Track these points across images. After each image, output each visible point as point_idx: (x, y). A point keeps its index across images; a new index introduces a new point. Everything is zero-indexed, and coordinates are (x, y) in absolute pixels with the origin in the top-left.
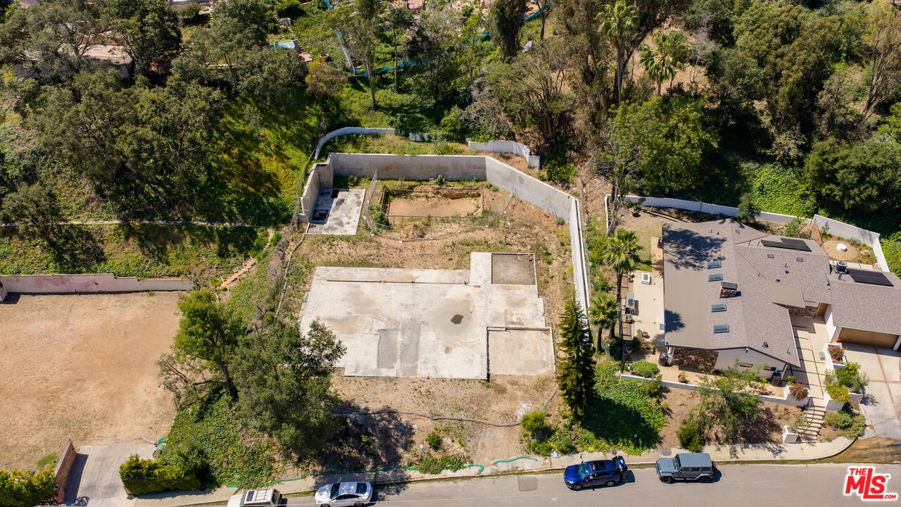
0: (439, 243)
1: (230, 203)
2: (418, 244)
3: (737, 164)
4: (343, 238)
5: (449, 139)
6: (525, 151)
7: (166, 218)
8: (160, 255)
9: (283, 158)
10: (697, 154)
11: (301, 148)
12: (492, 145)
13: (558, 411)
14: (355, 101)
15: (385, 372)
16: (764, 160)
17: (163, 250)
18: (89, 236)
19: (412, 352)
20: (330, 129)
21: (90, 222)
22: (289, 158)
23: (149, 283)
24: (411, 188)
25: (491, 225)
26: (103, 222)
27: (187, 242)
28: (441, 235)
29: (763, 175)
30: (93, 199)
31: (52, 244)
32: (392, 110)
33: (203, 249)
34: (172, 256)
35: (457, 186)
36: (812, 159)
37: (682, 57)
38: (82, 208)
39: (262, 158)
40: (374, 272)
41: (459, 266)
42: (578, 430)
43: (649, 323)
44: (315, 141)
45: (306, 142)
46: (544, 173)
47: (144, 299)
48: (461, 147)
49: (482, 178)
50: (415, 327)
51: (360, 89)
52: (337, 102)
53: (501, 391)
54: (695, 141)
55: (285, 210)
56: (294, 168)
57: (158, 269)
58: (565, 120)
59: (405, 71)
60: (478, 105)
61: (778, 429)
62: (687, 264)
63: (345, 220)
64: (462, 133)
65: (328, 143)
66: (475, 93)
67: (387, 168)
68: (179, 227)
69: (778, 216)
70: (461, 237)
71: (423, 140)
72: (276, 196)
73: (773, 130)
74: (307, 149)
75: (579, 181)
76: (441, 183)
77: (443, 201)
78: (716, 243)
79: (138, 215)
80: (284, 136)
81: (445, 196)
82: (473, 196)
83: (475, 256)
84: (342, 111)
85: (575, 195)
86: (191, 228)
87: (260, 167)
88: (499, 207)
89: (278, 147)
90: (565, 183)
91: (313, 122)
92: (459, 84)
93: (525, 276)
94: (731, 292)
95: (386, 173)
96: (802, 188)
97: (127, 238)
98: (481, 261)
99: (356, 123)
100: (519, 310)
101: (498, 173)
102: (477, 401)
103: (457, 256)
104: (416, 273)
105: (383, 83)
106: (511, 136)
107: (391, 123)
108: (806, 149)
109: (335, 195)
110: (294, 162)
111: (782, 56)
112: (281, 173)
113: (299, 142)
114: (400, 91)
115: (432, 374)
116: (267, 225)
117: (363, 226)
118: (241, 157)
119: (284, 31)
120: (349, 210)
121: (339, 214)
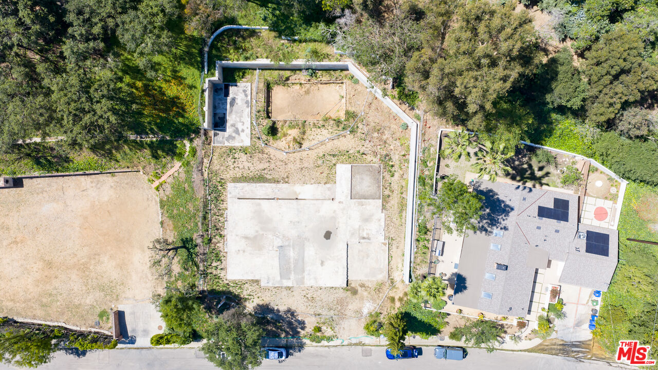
0: (313, 155)
1: (149, 123)
2: (297, 155)
4: (241, 149)
8: (110, 157)
9: (180, 80)
11: (192, 65)
15: (285, 283)
17: (110, 154)
18: (53, 149)
19: (300, 265)
22: (185, 79)
24: (287, 79)
25: (352, 132)
27: (127, 149)
28: (314, 145)
35: (325, 76)
39: (164, 84)
41: (328, 181)
44: (201, 53)
46: (396, 93)
47: (109, 180)
48: (327, 48)
50: (301, 243)
53: (355, 292)
55: (193, 124)
56: (191, 87)
57: (112, 164)
63: (240, 127)
65: (212, 47)
70: (329, 146)
72: (183, 117)
74: (197, 62)
75: (421, 107)
76: (311, 75)
80: (175, 57)
83: (340, 169)
85: (417, 117)
86: (126, 141)
87: (163, 94)
89: (175, 71)
93: (374, 188)
98: (343, 174)
100: (368, 226)
102: (341, 302)
103: (328, 168)
104: (298, 188)
107: (265, 19)
110: (189, 81)
112: (182, 95)
113: (189, 58)
115: (315, 285)
116: (182, 137)
117: (254, 134)
118: (146, 89)
120: (241, 114)
121: (234, 118)
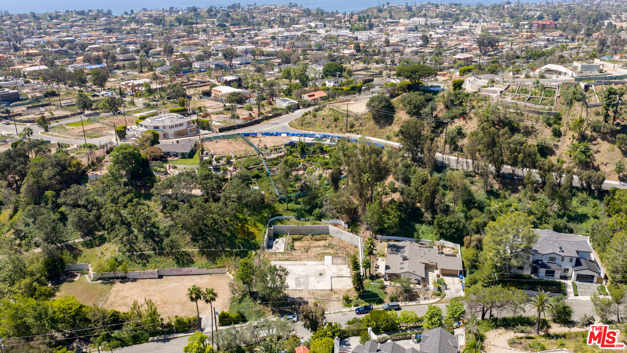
0: (313, 254)
1: (238, 242)
2: (306, 254)
3: (414, 225)
4: (279, 253)
5: (316, 220)
6: (343, 223)
7: (216, 249)
8: (214, 261)
9: (256, 227)
10: (397, 220)
11: (262, 224)
12: (331, 221)
13: (353, 295)
14: (280, 208)
15: (298, 288)
16: (422, 222)
17: (215, 259)
18: (189, 255)
19: (307, 283)
20: (272, 217)
21: (189, 250)
22: (258, 227)
23: (210, 271)
24: (302, 237)
25: (331, 248)
26: (193, 250)
27: (224, 257)
28: (313, 252)
29: (424, 227)
30: (189, 242)
31: (176, 258)
32: (293, 210)
33: (229, 259)
34: (218, 261)
35: (318, 237)
36: (436, 222)
37: (394, 190)
38: (186, 244)
39: (249, 227)
40: (292, 262)
41: (320, 260)
42: (359, 300)
43: (382, 271)
44: (267, 222)
45: (265, 222)
46: (350, 230)
47: (208, 276)
48: (320, 222)
49: (328, 233)
50: (307, 277)
51: (282, 203)
52: (274, 208)
53: (336, 293)
54: (396, 215)
55: (258, 244)
56: (260, 230)
57: (213, 266)
58: (355, 210)
59: (299, 196)
60: (325, 207)
61: (419, 296)
62: (393, 253)
63: (279, 248)
64: (320, 217)
65: (271, 222)
66: (324, 203)
67: (293, 230)
68: (221, 251)
69: (426, 240)
70: (321, 252)
71: (306, 221)
72: (254, 240)
73: (423, 210)
74: (265, 224)
75: (361, 232)
76: (313, 235)
77: (314, 242)
78: (403, 247)
79: (206, 248)
80: (256, 219)
81: (314, 240)
82: (325, 240)
83: (326, 257)
84: (276, 211)
85: (361, 236)
86: (225, 252)
87: (249, 230)
88: (334, 243)
89: (254, 223)
90: (357, 233)
91: (266, 215)
92: (318, 201)
93: (344, 263)
94: (405, 259)
95: (293, 232)
96: (435, 231)
97: (202, 255)
98: (328, 259)
99: (281, 215)
100: (342, 272)
101: (333, 231)
102: (329, 295)
103: (320, 257)
104: (306, 262)
105: (290, 201)
106: (338, 218)
107: (294, 215)
108: (433, 218)
109: (274, 240)
110: (260, 228)
111: (422, 188)
112: (256, 232)
113: (261, 221)
114: (296, 204)
115: (314, 289)
116: (252, 249)
117: (286, 249)
118: (242, 227)
119: (255, 183)
120: (280, 245)
121: (277, 245)
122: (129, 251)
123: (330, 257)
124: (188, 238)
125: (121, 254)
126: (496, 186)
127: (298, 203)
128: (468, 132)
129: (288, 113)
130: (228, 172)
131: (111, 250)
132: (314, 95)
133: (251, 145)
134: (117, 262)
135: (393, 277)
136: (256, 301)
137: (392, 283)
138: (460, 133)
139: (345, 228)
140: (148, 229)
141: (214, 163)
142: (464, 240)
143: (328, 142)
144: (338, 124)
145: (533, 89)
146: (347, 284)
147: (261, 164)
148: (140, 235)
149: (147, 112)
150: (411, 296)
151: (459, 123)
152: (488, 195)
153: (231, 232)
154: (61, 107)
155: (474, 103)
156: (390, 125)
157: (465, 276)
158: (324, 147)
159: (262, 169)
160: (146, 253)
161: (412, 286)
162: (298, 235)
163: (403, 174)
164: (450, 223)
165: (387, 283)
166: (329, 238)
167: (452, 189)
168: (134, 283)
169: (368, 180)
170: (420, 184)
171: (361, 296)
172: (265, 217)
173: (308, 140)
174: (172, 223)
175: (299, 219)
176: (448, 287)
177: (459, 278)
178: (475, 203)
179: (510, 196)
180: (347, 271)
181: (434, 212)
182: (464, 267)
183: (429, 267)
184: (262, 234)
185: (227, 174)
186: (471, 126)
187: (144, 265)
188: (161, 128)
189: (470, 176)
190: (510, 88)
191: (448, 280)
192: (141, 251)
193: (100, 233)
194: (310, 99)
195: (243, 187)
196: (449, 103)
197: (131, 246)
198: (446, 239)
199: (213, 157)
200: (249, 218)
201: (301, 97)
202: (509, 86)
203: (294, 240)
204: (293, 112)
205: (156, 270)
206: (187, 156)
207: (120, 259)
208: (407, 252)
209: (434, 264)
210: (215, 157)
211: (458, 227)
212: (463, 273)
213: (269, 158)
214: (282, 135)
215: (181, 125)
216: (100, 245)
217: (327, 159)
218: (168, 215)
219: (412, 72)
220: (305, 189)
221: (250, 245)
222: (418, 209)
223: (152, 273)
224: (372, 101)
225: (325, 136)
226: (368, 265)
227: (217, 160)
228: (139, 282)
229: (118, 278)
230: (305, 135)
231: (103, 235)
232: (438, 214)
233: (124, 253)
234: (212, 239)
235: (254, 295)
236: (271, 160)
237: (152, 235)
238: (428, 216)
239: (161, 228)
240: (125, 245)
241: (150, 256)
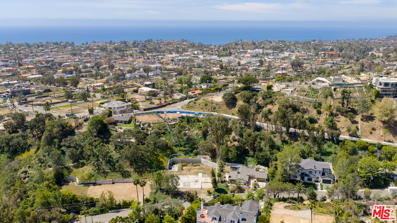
0: (193, 172)
1: (154, 166)
2: (189, 172)
3: (245, 158)
4: (175, 171)
5: (194, 156)
6: (208, 157)
7: (142, 169)
9: (164, 159)
10: (235, 154)
12: (202, 156)
13: (212, 190)
14: (176, 149)
15: (185, 187)
16: (249, 156)
17: (142, 174)
18: (128, 172)
19: (189, 185)
20: (172, 154)
21: (129, 170)
24: (187, 164)
25: (202, 169)
26: (131, 170)
27: (146, 173)
28: (192, 171)
29: (249, 159)
30: (129, 166)
31: (122, 173)
32: (183, 151)
33: (149, 174)
34: (143, 176)
35: (196, 164)
36: (255, 156)
37: (235, 140)
38: (127, 167)
39: (160, 158)
40: (181, 176)
41: (196, 175)
42: (215, 192)
43: (227, 179)
44: (169, 156)
45: (167, 156)
46: (212, 160)
48: (196, 157)
49: (200, 162)
50: (189, 182)
51: (177, 147)
52: (172, 149)
53: (204, 189)
54: (235, 152)
55: (164, 167)
58: (215, 150)
59: (185, 144)
60: (200, 149)
61: (245, 191)
62: (233, 171)
64: (196, 154)
65: (171, 156)
66: (199, 147)
67: (182, 161)
68: (145, 170)
69: (250, 165)
70: (197, 171)
71: (189, 156)
72: (162, 165)
73: (249, 150)
75: (218, 161)
76: (193, 163)
77: (193, 167)
78: (239, 168)
79: (137, 169)
80: (164, 155)
81: (193, 166)
82: (199, 166)
84: (174, 151)
85: (217, 164)
86: (147, 170)
87: (160, 160)
88: (204, 167)
89: (162, 156)
90: (215, 162)
91: (168, 153)
92: (196, 146)
93: (208, 176)
94: (239, 173)
95: (182, 162)
96: (255, 161)
97: (135, 172)
98: (200, 175)
99: (176, 153)
100: (207, 180)
101: (203, 161)
102: (200, 190)
103: (196, 174)
104: (189, 176)
105: (181, 146)
106: (206, 154)
107: (183, 153)
108: (254, 154)
109: (173, 166)
110: (165, 159)
111: (248, 139)
112: (163, 161)
113: (166, 156)
114: (184, 148)
115: (193, 188)
116: (161, 169)
117: (179, 170)
118: (156, 158)
119: (163, 137)
120: (176, 168)
121: (174, 168)
122: (97, 170)
123: (202, 174)
124: (128, 164)
125: (93, 171)
126: (287, 138)
127: (185, 147)
128: (274, 111)
129: (180, 102)
130: (149, 131)
131: (88, 169)
132: (195, 92)
133: (161, 117)
134: (91, 176)
135: (232, 181)
136: (163, 193)
137: (232, 184)
138: (270, 112)
139: (210, 160)
140: (108, 159)
141: (142, 126)
142: (269, 164)
143: (202, 116)
144: (207, 107)
145: (308, 90)
146: (210, 186)
147: (166, 127)
148: (103, 162)
149: (103, 101)
150: (241, 190)
151: (269, 107)
152: (283, 143)
153: (150, 160)
154: (55, 97)
155: (277, 97)
156: (235, 108)
157: (269, 182)
158: (199, 119)
159: (167, 130)
160: (106, 171)
161: (242, 186)
162: (185, 163)
163: (240, 132)
164: (262, 156)
165: (229, 184)
166: (201, 165)
167: (264, 140)
168: (100, 186)
169: (220, 133)
170: (248, 136)
171: (216, 191)
172: (168, 154)
173: (191, 115)
174: (120, 156)
175: (186, 155)
176: (260, 187)
177: (265, 183)
178: (275, 147)
179: (293, 143)
180: (209, 179)
181: (255, 151)
182: (268, 177)
183: (251, 178)
184: (166, 162)
185: (148, 132)
186: (275, 109)
187: (105, 177)
188: (113, 109)
189: (274, 133)
190: (296, 90)
191: (260, 183)
192: (104, 170)
193: (82, 161)
194: (192, 94)
195: (157, 138)
196: (265, 97)
197: (98, 167)
198: (261, 165)
199: (141, 123)
200: (160, 154)
201: (188, 93)
202: (296, 88)
203: (183, 166)
204: (183, 101)
205: (111, 180)
206: (127, 123)
207: (93, 174)
208: (240, 170)
209: (254, 176)
210: (142, 123)
211: (266, 158)
212: (268, 180)
213: (170, 124)
214: (177, 112)
215: (123, 107)
216: (82, 167)
217: (201, 125)
218: (118, 152)
219: (245, 81)
220: (189, 139)
221: (160, 167)
222: (247, 150)
223: (109, 181)
224: (225, 95)
225: (200, 114)
226: (220, 176)
227: (143, 125)
228: (103, 185)
229: (91, 183)
230: (189, 113)
231: (83, 162)
232: (256, 152)
233: (95, 171)
234: (140, 164)
235: (162, 190)
236: (171, 125)
237: (110, 162)
238: (251, 153)
239: (114, 158)
240: (95, 167)
241: (108, 172)
